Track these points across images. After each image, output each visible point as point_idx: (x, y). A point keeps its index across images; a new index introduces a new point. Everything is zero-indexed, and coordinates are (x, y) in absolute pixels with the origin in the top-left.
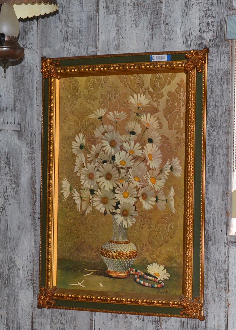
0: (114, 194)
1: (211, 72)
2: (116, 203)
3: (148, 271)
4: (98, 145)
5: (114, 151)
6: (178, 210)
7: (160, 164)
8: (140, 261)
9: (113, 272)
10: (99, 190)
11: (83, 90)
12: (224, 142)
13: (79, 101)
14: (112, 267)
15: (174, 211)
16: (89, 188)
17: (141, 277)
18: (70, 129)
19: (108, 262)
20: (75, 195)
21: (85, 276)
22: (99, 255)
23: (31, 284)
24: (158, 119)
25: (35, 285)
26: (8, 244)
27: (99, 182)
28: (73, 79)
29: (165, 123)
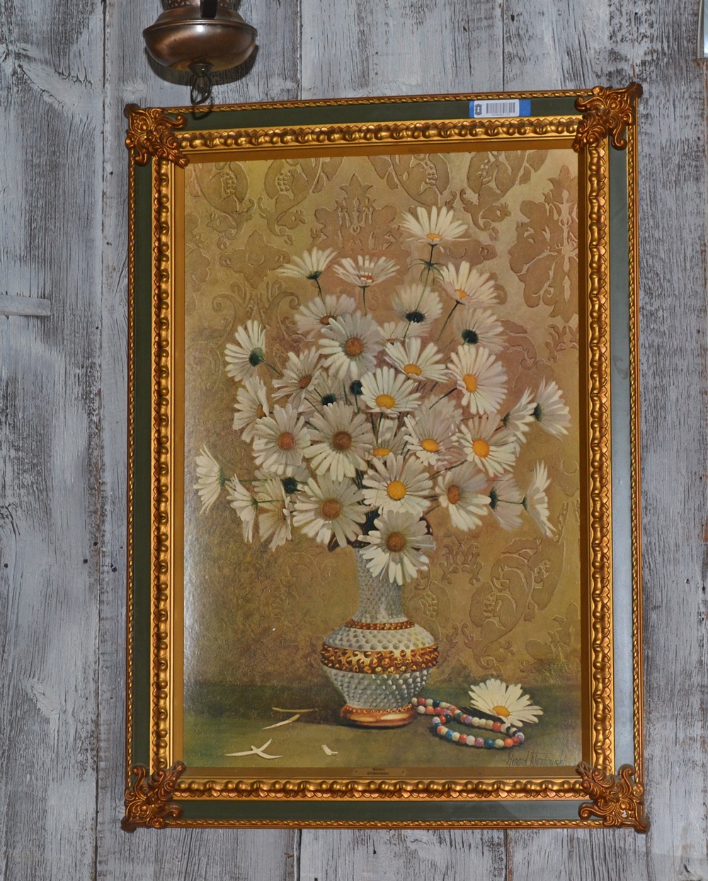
0: (359, 489)
1: (646, 149)
2: (367, 514)
3: (472, 702)
4: (306, 352)
5: (358, 368)
6: (562, 527)
7: (501, 402)
8: (445, 676)
9: (362, 710)
10: (311, 481)
11: (260, 199)
12: (692, 337)
13: (246, 229)
14: (359, 698)
15: (547, 530)
16: (280, 476)
17: (451, 721)
18: (218, 308)
19: (346, 685)
20: (236, 495)
21: (273, 726)
22: (315, 665)
23: (90, 761)
24: (493, 276)
25: (102, 764)
26: (9, 650)
27: (312, 458)
28: (226, 168)
29: (514, 287)
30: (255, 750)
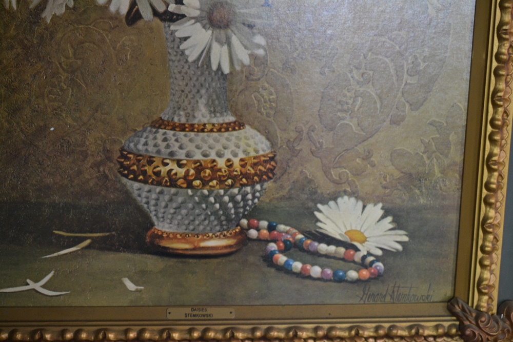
3: (319, 224)
8: (284, 192)
9: (175, 235)
14: (171, 219)
17: (290, 248)
19: (153, 202)
21: (55, 254)
22: (111, 177)
30: (32, 285)
